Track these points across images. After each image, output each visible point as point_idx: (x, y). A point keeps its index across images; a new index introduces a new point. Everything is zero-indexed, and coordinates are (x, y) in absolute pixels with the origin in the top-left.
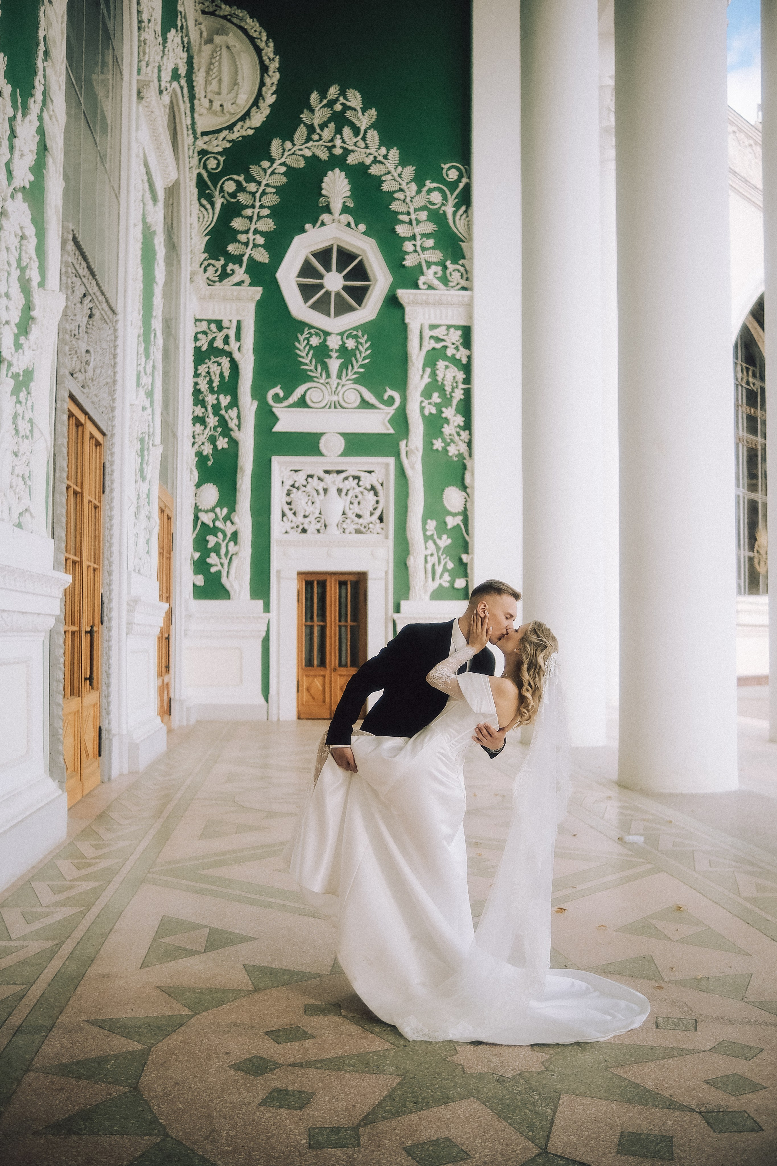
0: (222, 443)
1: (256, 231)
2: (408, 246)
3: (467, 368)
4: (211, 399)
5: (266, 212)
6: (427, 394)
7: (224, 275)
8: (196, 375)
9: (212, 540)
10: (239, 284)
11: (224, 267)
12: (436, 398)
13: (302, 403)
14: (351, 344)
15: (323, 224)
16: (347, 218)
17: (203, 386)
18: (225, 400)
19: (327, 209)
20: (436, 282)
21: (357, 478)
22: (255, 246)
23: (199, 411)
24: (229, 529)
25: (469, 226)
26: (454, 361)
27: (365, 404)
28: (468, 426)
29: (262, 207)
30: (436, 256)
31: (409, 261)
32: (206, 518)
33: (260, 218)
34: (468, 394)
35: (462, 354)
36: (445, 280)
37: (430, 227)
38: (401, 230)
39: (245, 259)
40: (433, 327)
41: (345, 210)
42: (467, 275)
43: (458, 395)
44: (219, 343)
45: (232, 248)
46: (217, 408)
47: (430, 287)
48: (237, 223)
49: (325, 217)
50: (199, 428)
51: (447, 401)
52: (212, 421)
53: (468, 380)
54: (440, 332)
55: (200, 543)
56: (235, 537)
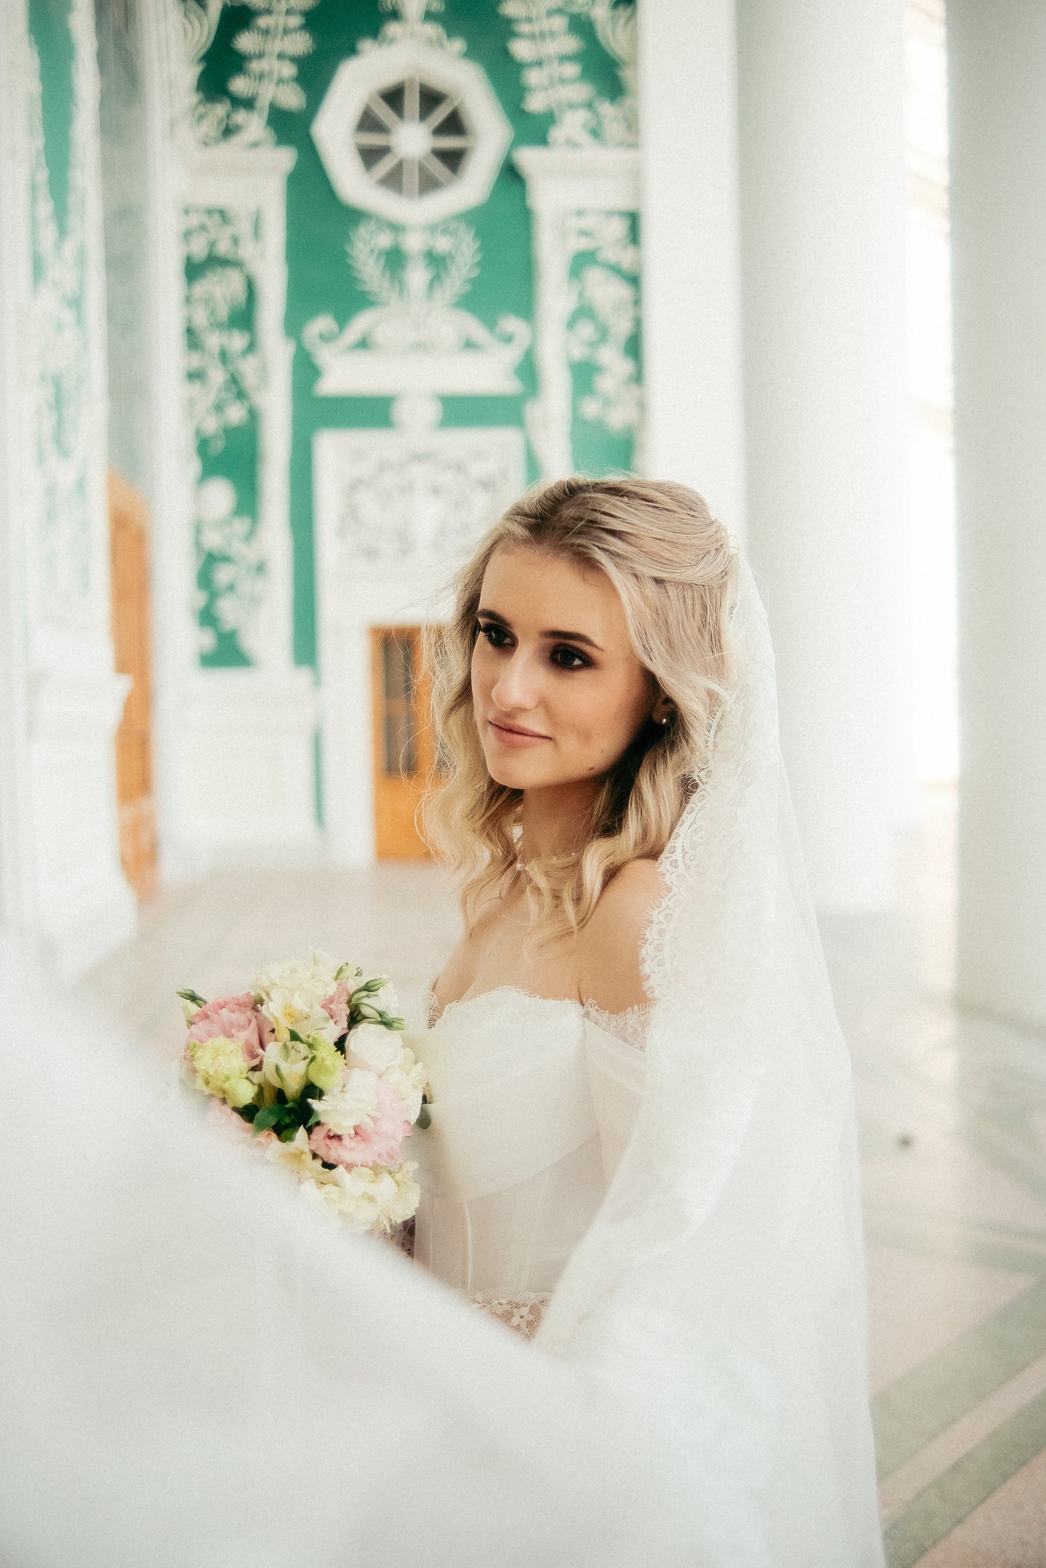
0: (236, 414)
1: (281, 56)
2: (533, 77)
3: (634, 280)
4: (214, 341)
5: (295, 21)
6: (571, 325)
7: (228, 131)
8: (188, 300)
9: (223, 575)
10: (255, 145)
11: (228, 116)
12: (586, 330)
13: (363, 344)
14: (443, 244)
15: (392, 41)
16: (433, 30)
17: (201, 318)
18: (237, 341)
19: (395, 15)
20: (583, 138)
21: (459, 467)
22: (280, 81)
23: (196, 361)
24: (250, 554)
25: (634, 40)
26: (615, 270)
27: (469, 345)
28: (638, 378)
29: (289, 12)
30: (581, 92)
31: (535, 103)
32: (213, 540)
33: (286, 31)
34: (638, 323)
35: (626, 258)
36: (596, 133)
37: (571, 44)
38: (521, 49)
39: (264, 102)
40: (580, 213)
41: (429, 16)
42: (632, 124)
43: (622, 327)
44: (223, 248)
45: (239, 85)
46: (224, 356)
47: (573, 144)
48: (245, 42)
49: (392, 29)
50: (196, 389)
51: (603, 334)
52: (217, 376)
53: (637, 302)
54: (588, 223)
55: (205, 580)
56: (261, 568)
